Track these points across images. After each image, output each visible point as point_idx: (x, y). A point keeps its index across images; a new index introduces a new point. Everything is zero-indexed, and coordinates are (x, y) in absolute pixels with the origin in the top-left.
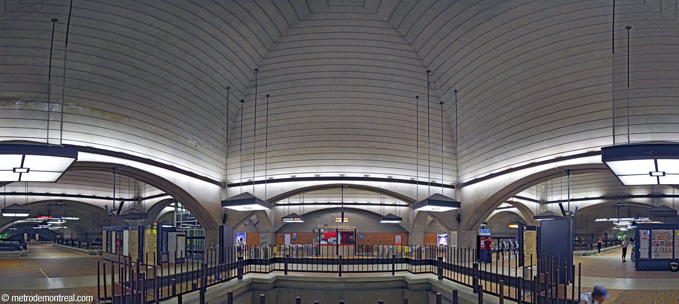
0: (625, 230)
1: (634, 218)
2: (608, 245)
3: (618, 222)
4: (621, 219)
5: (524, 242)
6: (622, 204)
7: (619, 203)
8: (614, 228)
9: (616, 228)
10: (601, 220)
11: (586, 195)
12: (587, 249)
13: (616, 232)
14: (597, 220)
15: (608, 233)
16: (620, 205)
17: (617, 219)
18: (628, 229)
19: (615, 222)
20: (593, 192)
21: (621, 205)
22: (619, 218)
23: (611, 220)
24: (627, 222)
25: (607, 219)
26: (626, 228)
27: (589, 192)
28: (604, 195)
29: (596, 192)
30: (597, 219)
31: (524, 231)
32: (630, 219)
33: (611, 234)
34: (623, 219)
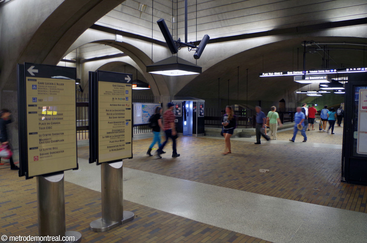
0: (316, 95)
1: (335, 70)
2: (286, 119)
3: (304, 78)
4: (309, 72)
5: (29, 109)
6: (311, 43)
7: (305, 42)
8: (297, 92)
9: (300, 92)
10: (271, 75)
11: (244, 30)
12: (247, 126)
13: (299, 100)
14: (265, 75)
15: (287, 100)
16: (306, 45)
17: (301, 73)
18: (322, 94)
19: (299, 77)
20: (256, 24)
21: (309, 45)
22: (304, 70)
23: (289, 74)
24: (322, 78)
25: (282, 73)
26: (318, 91)
27: (249, 25)
28: (276, 27)
29: (262, 22)
30: (263, 74)
31: (27, 78)
32: (328, 72)
33: (292, 101)
34: (312, 72)
